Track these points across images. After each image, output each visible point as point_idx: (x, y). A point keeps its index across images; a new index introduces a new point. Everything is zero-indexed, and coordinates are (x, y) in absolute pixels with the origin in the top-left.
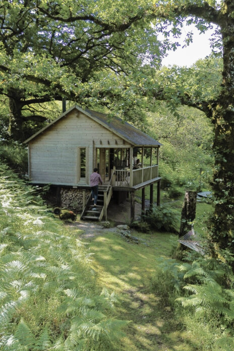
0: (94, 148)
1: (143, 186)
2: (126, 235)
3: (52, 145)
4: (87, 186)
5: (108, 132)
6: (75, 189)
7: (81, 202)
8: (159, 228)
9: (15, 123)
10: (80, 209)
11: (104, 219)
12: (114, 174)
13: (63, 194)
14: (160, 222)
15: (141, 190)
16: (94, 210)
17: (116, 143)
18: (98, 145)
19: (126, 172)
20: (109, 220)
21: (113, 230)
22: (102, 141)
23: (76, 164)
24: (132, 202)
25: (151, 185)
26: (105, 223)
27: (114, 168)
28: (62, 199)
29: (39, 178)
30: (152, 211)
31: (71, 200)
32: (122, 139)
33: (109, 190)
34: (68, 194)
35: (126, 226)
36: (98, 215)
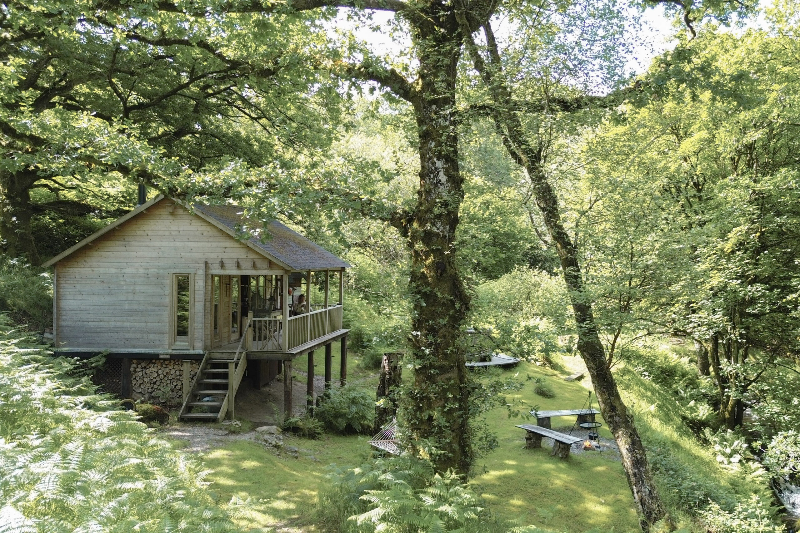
0: (206, 275)
1: (311, 348)
2: (274, 443)
3: (113, 271)
4: (192, 352)
5: (236, 245)
6: (165, 360)
7: (178, 387)
8: (341, 428)
9: (14, 219)
10: (177, 400)
11: (228, 416)
12: (250, 326)
13: (135, 372)
14: (344, 415)
15: (305, 356)
16: (208, 401)
17: (254, 266)
18: (217, 271)
19: (276, 322)
20: (240, 419)
21: (247, 437)
22: (226, 262)
23: (168, 308)
24: (288, 381)
25: (328, 345)
26: (232, 425)
27: (250, 314)
28: (134, 382)
29: (80, 340)
30: (328, 396)
31: (155, 383)
32: (265, 258)
33: (238, 359)
34: (148, 371)
35: (275, 427)
36: (216, 410)
